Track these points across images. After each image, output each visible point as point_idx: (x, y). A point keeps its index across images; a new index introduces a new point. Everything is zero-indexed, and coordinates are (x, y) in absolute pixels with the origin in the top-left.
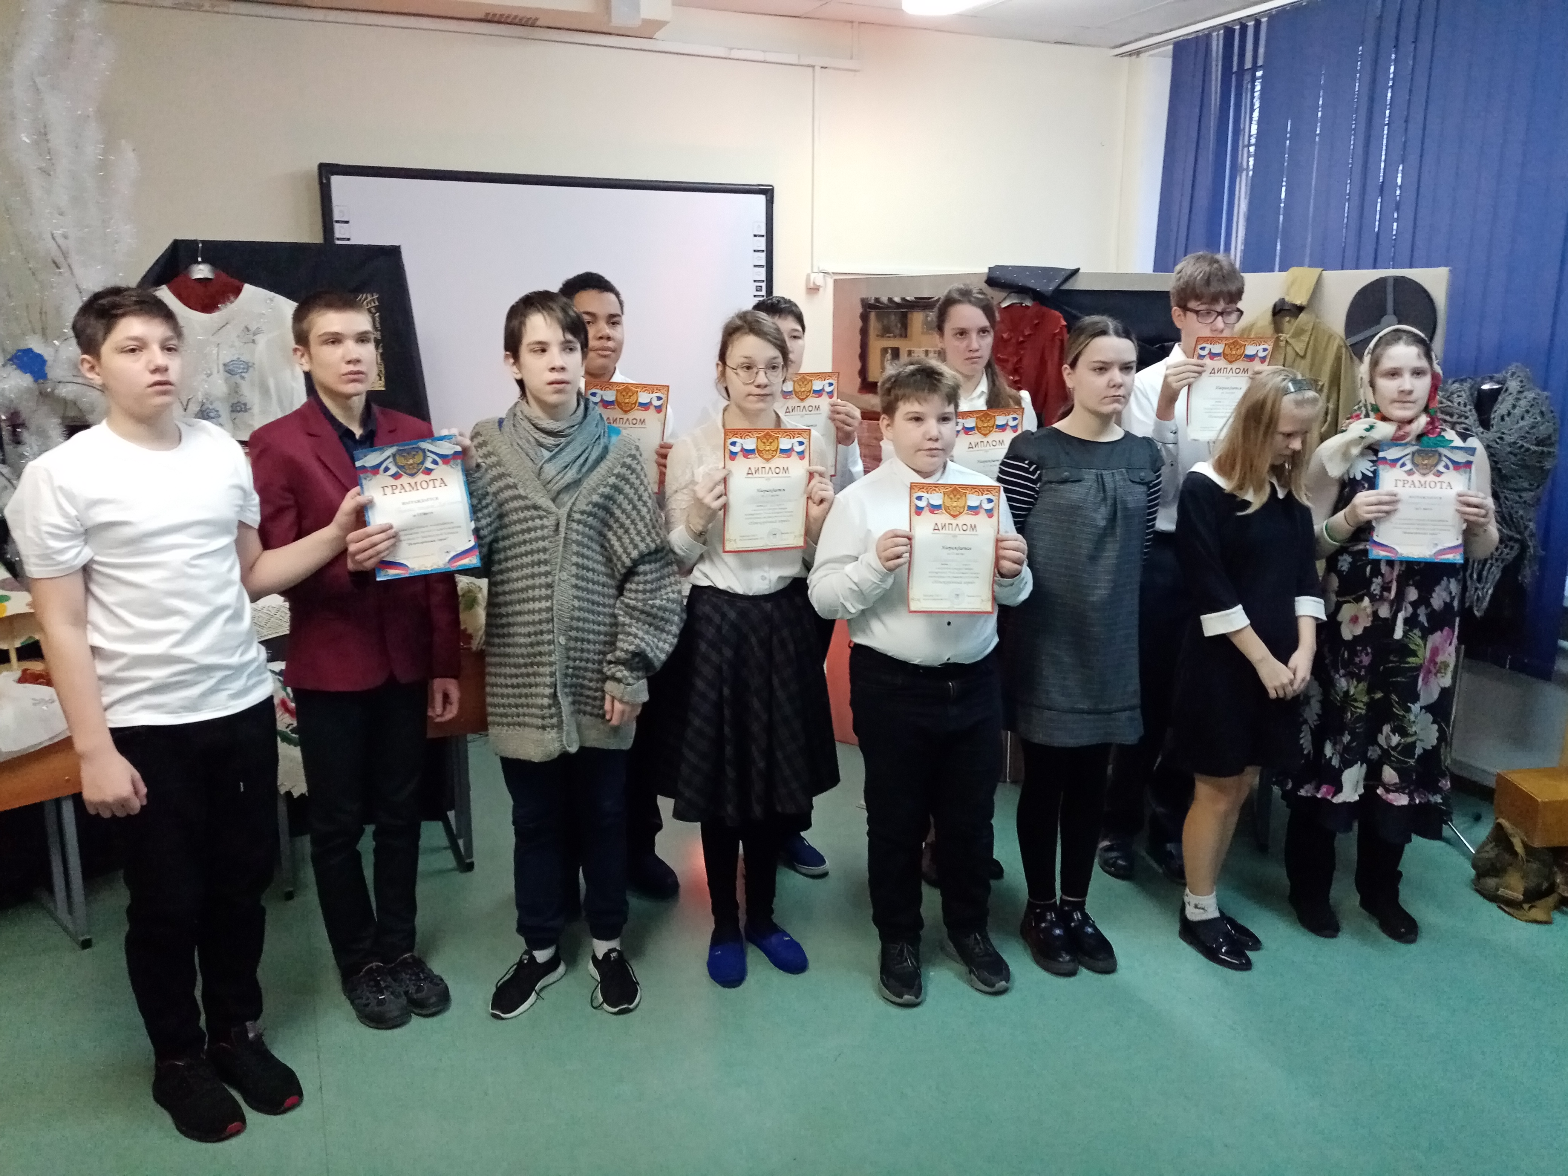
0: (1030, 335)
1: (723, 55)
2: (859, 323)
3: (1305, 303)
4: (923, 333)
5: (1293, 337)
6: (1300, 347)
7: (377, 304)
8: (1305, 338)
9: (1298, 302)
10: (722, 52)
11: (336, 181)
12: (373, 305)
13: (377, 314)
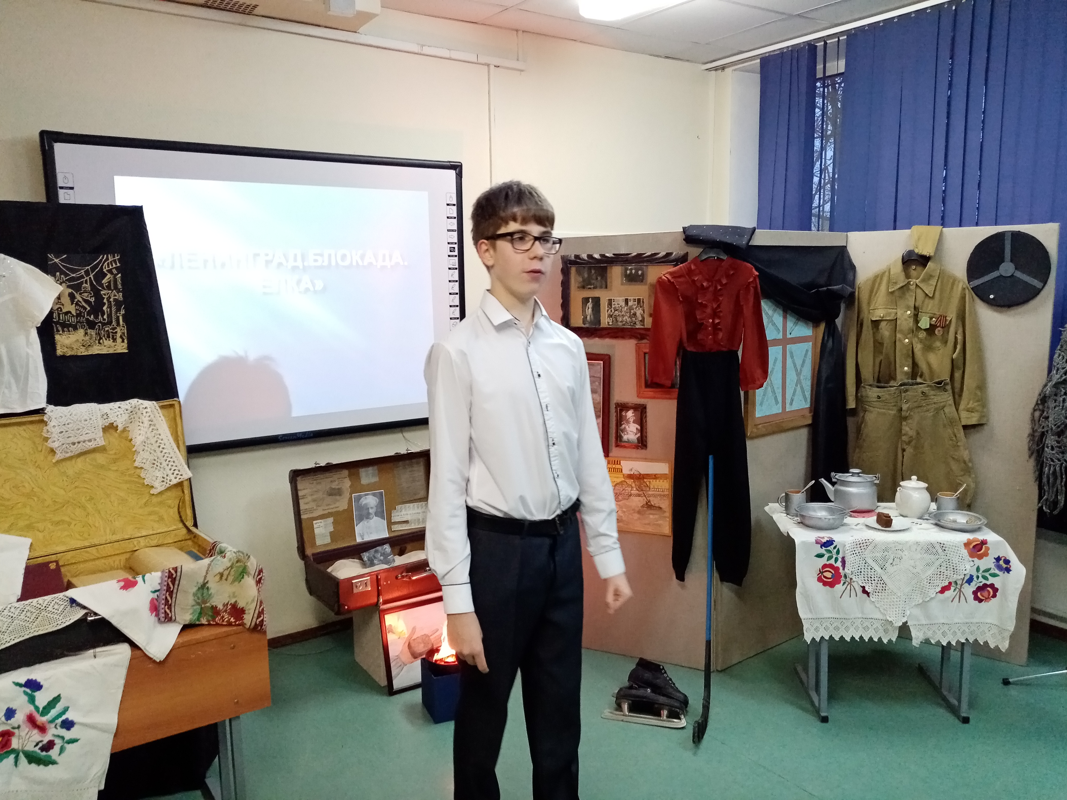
0: (726, 284)
1: (416, 51)
2: (560, 278)
3: (932, 254)
4: (622, 284)
5: (923, 281)
6: (929, 290)
7: (118, 265)
8: (933, 282)
9: (925, 253)
10: (416, 49)
11: (60, 149)
12: (114, 266)
13: (120, 275)
